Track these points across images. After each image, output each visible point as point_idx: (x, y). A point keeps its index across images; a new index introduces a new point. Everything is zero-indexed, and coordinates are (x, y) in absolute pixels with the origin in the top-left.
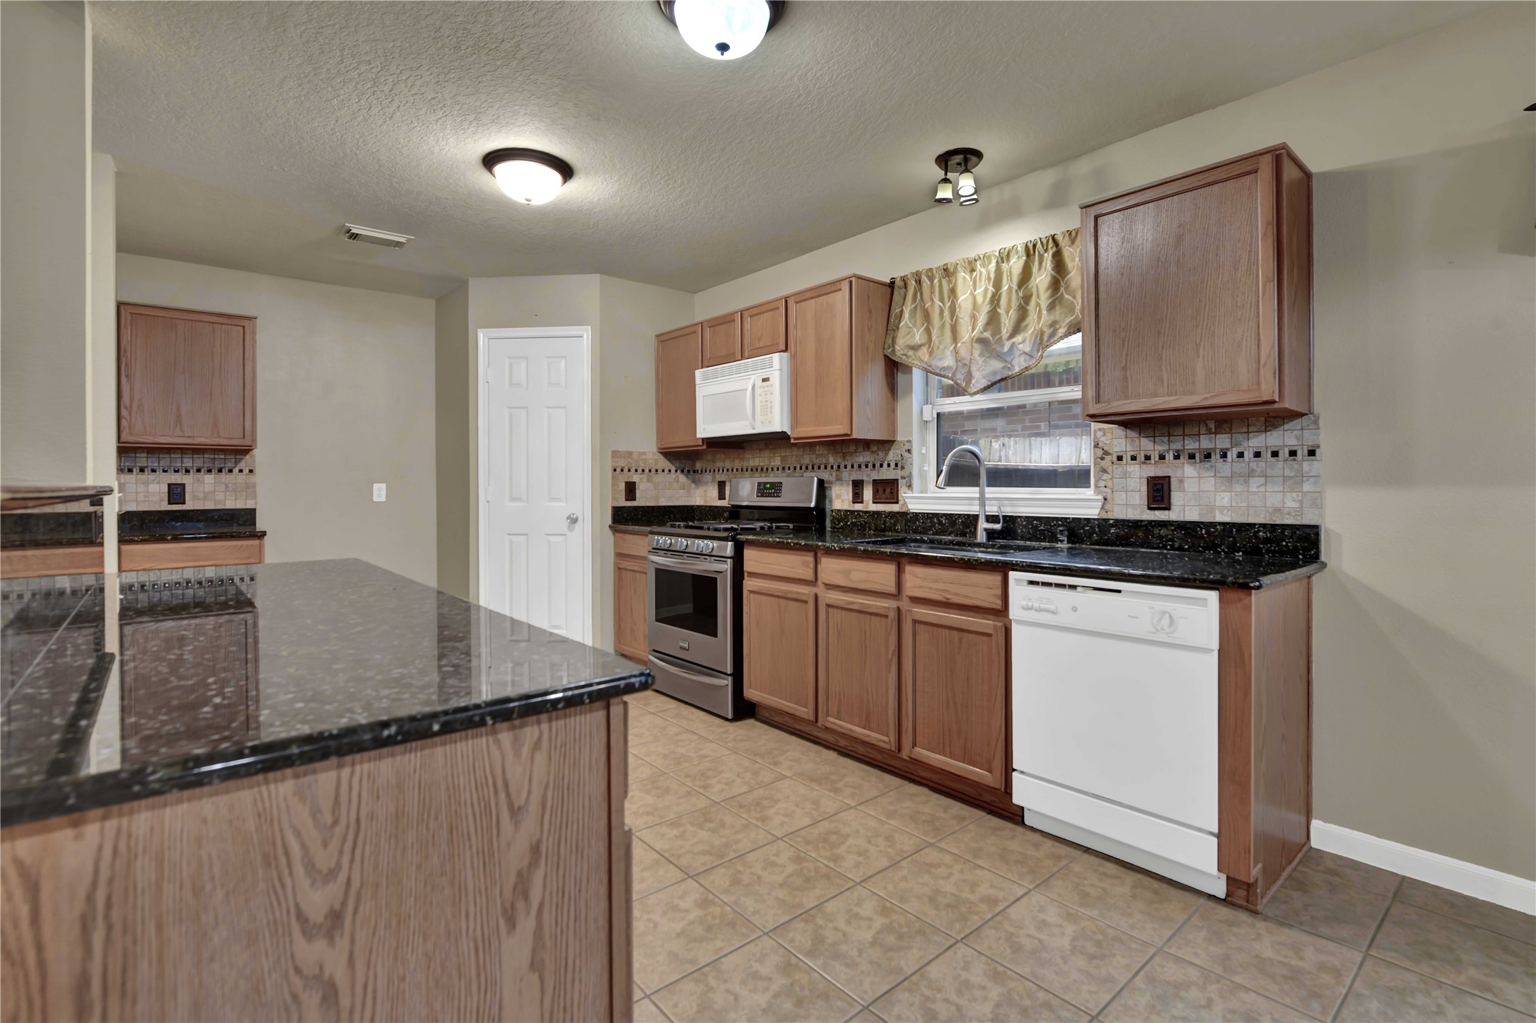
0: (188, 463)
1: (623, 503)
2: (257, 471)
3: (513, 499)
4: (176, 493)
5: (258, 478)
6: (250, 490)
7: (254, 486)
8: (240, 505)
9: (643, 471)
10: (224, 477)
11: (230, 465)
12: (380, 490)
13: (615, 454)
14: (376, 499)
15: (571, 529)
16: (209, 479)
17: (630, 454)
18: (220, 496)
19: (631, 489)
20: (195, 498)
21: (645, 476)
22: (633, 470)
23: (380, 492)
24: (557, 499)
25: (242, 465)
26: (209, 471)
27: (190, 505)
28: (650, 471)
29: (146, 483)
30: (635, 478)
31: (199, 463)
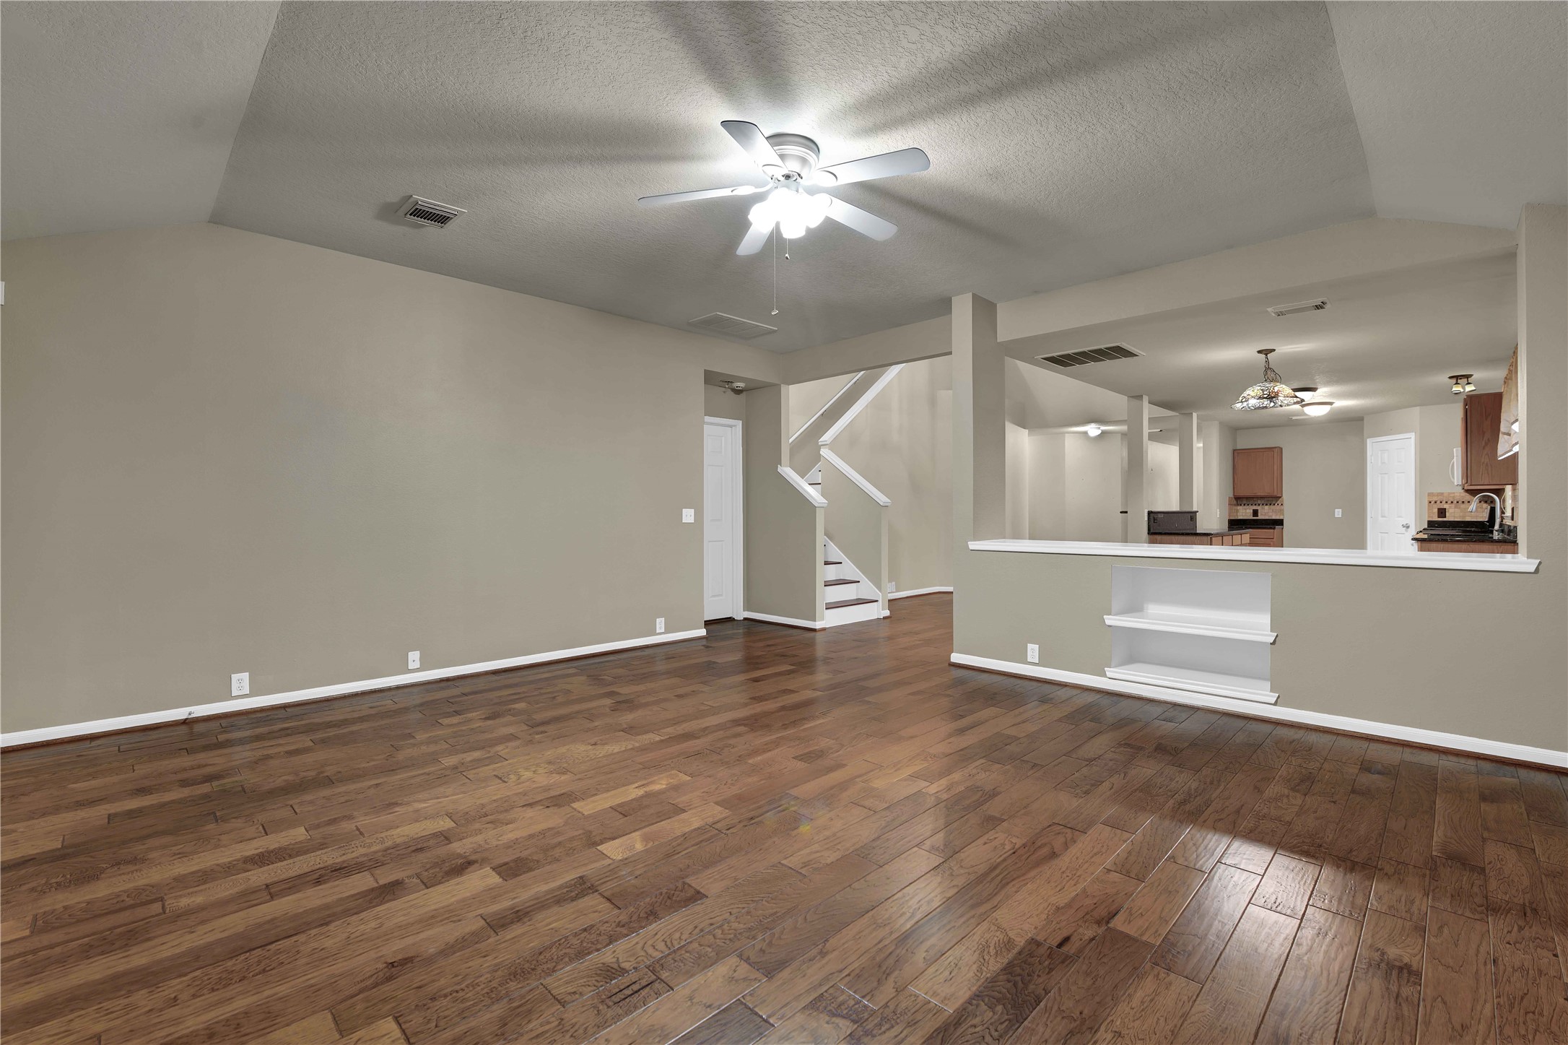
0: (1259, 502)
1: (1436, 519)
2: (1284, 505)
3: (1383, 517)
4: (1255, 513)
5: (1286, 507)
6: (1282, 512)
7: (1283, 510)
8: (1277, 518)
9: (1452, 502)
10: (1272, 507)
11: (1274, 502)
12: (1338, 512)
13: (1429, 494)
14: (1336, 516)
15: (1406, 531)
16: (1266, 507)
17: (1442, 494)
18: (1270, 514)
19: (1442, 512)
20: (1262, 515)
21: (1453, 505)
22: (1444, 502)
23: (1338, 513)
24: (1400, 517)
25: (1278, 502)
26: (1267, 505)
27: (1260, 517)
28: (1458, 502)
29: (1245, 509)
30: (1446, 506)
31: (1263, 502)
